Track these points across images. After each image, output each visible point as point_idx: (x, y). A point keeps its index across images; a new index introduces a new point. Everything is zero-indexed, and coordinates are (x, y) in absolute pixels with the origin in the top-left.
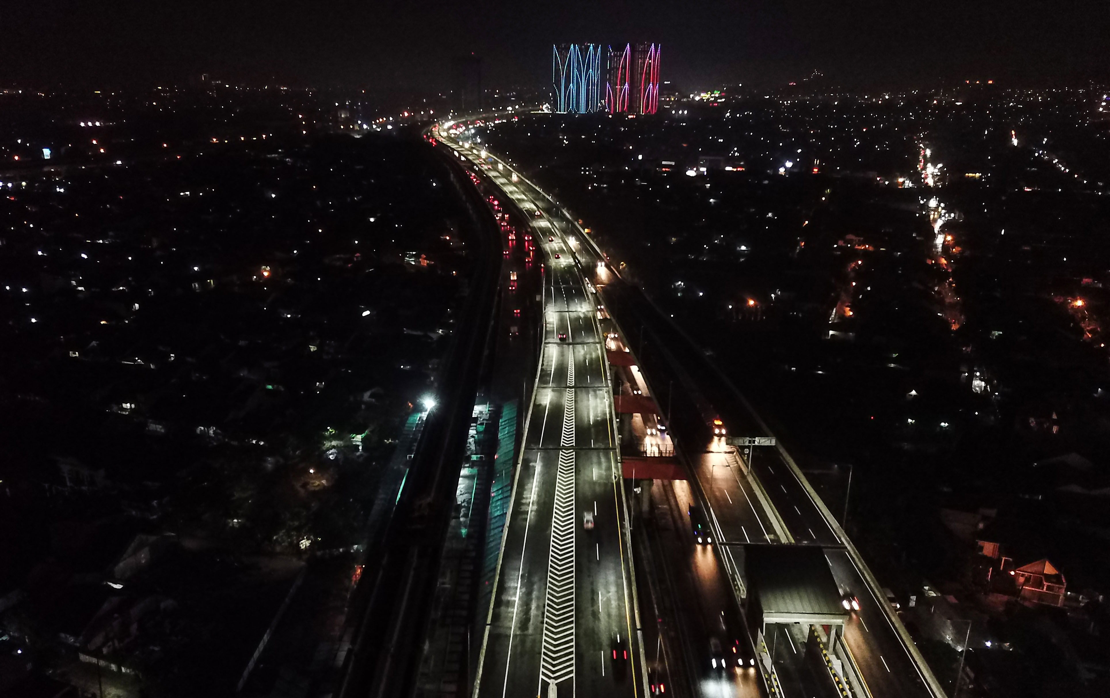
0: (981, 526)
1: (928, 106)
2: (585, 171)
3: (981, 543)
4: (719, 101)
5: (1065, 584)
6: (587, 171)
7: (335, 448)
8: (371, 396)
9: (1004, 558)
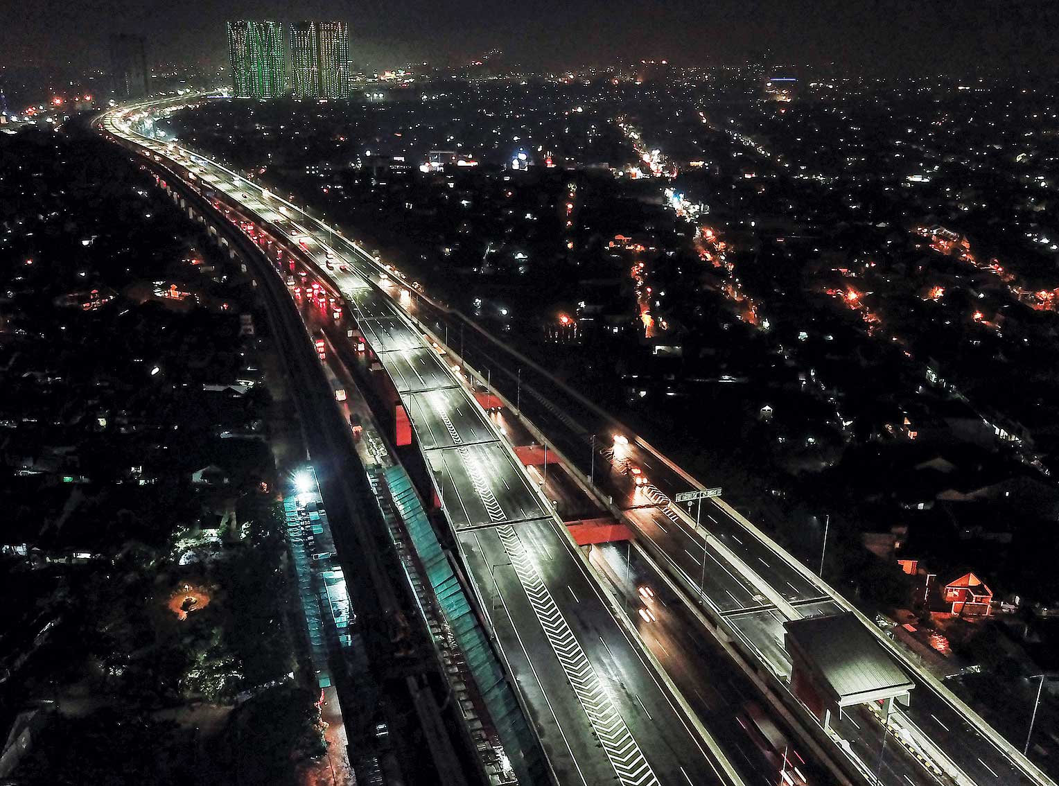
0: (897, 545)
1: (612, 87)
2: (310, 170)
3: (900, 562)
4: (406, 81)
5: (992, 595)
6: (313, 170)
7: (190, 550)
8: (204, 476)
9: (928, 575)
